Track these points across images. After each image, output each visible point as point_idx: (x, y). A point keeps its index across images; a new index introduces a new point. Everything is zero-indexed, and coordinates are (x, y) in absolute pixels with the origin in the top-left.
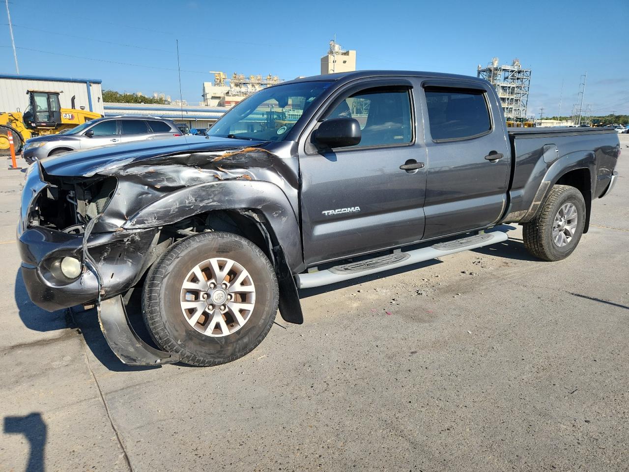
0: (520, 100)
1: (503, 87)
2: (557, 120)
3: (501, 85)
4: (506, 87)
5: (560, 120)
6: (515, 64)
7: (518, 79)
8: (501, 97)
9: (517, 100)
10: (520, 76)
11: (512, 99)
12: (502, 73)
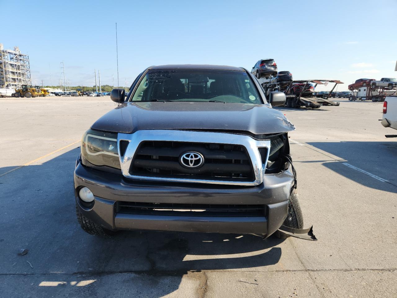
0: (25, 74)
1: (11, 65)
2: (51, 88)
3: (9, 63)
4: (13, 64)
5: (53, 88)
6: (16, 50)
7: (20, 60)
8: (12, 71)
9: (23, 74)
10: (21, 58)
11: (19, 73)
12: (8, 55)
